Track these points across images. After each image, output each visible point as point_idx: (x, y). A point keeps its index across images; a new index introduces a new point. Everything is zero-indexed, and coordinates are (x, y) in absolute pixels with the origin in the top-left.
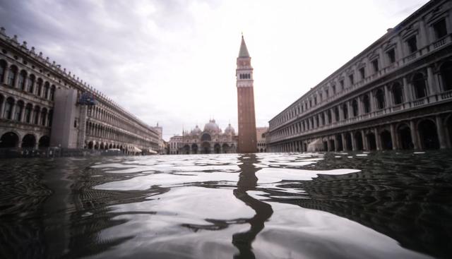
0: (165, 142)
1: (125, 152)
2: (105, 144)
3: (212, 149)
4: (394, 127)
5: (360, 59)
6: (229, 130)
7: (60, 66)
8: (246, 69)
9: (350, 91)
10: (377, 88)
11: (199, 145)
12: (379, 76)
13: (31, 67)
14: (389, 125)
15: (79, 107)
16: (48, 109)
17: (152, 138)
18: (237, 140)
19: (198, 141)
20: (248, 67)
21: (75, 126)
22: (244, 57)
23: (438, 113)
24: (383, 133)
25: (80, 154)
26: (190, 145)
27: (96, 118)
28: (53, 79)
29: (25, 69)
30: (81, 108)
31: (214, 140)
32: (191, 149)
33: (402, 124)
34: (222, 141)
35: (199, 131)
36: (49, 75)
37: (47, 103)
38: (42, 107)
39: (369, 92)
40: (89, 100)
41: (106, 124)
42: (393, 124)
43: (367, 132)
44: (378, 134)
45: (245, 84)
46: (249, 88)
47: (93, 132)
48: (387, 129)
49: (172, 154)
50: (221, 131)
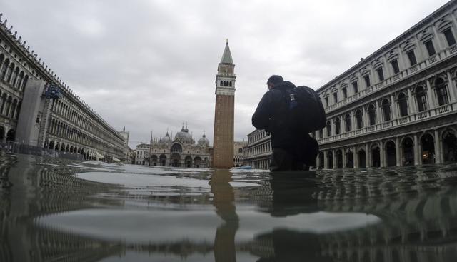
0: (130, 150)
1: (86, 157)
2: (66, 145)
3: (183, 162)
4: (369, 146)
5: (342, 79)
6: (203, 142)
7: (36, 55)
8: (228, 76)
9: (334, 109)
10: (357, 108)
11: (168, 157)
12: (359, 97)
13: (13, 56)
14: (365, 144)
15: (44, 101)
16: (18, 101)
17: (116, 144)
18: (212, 154)
19: (167, 151)
20: (230, 75)
21: (38, 121)
22: (226, 64)
23: (397, 136)
24: (360, 152)
25: (39, 153)
26: (158, 156)
27: (59, 115)
28: (28, 69)
29: (9, 57)
30: (46, 102)
31: (185, 152)
32: (158, 160)
33: (375, 143)
34: (194, 153)
35: (169, 141)
36: (25, 64)
37: (18, 94)
38: (13, 98)
39: (350, 111)
40: (54, 92)
41: (69, 123)
42: (368, 143)
43: (347, 150)
44: (357, 153)
45: (225, 91)
46: (230, 96)
47: (55, 130)
48: (363, 148)
49: (137, 164)
50: (194, 142)
